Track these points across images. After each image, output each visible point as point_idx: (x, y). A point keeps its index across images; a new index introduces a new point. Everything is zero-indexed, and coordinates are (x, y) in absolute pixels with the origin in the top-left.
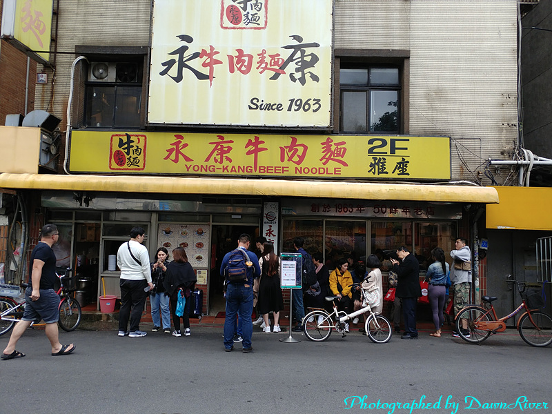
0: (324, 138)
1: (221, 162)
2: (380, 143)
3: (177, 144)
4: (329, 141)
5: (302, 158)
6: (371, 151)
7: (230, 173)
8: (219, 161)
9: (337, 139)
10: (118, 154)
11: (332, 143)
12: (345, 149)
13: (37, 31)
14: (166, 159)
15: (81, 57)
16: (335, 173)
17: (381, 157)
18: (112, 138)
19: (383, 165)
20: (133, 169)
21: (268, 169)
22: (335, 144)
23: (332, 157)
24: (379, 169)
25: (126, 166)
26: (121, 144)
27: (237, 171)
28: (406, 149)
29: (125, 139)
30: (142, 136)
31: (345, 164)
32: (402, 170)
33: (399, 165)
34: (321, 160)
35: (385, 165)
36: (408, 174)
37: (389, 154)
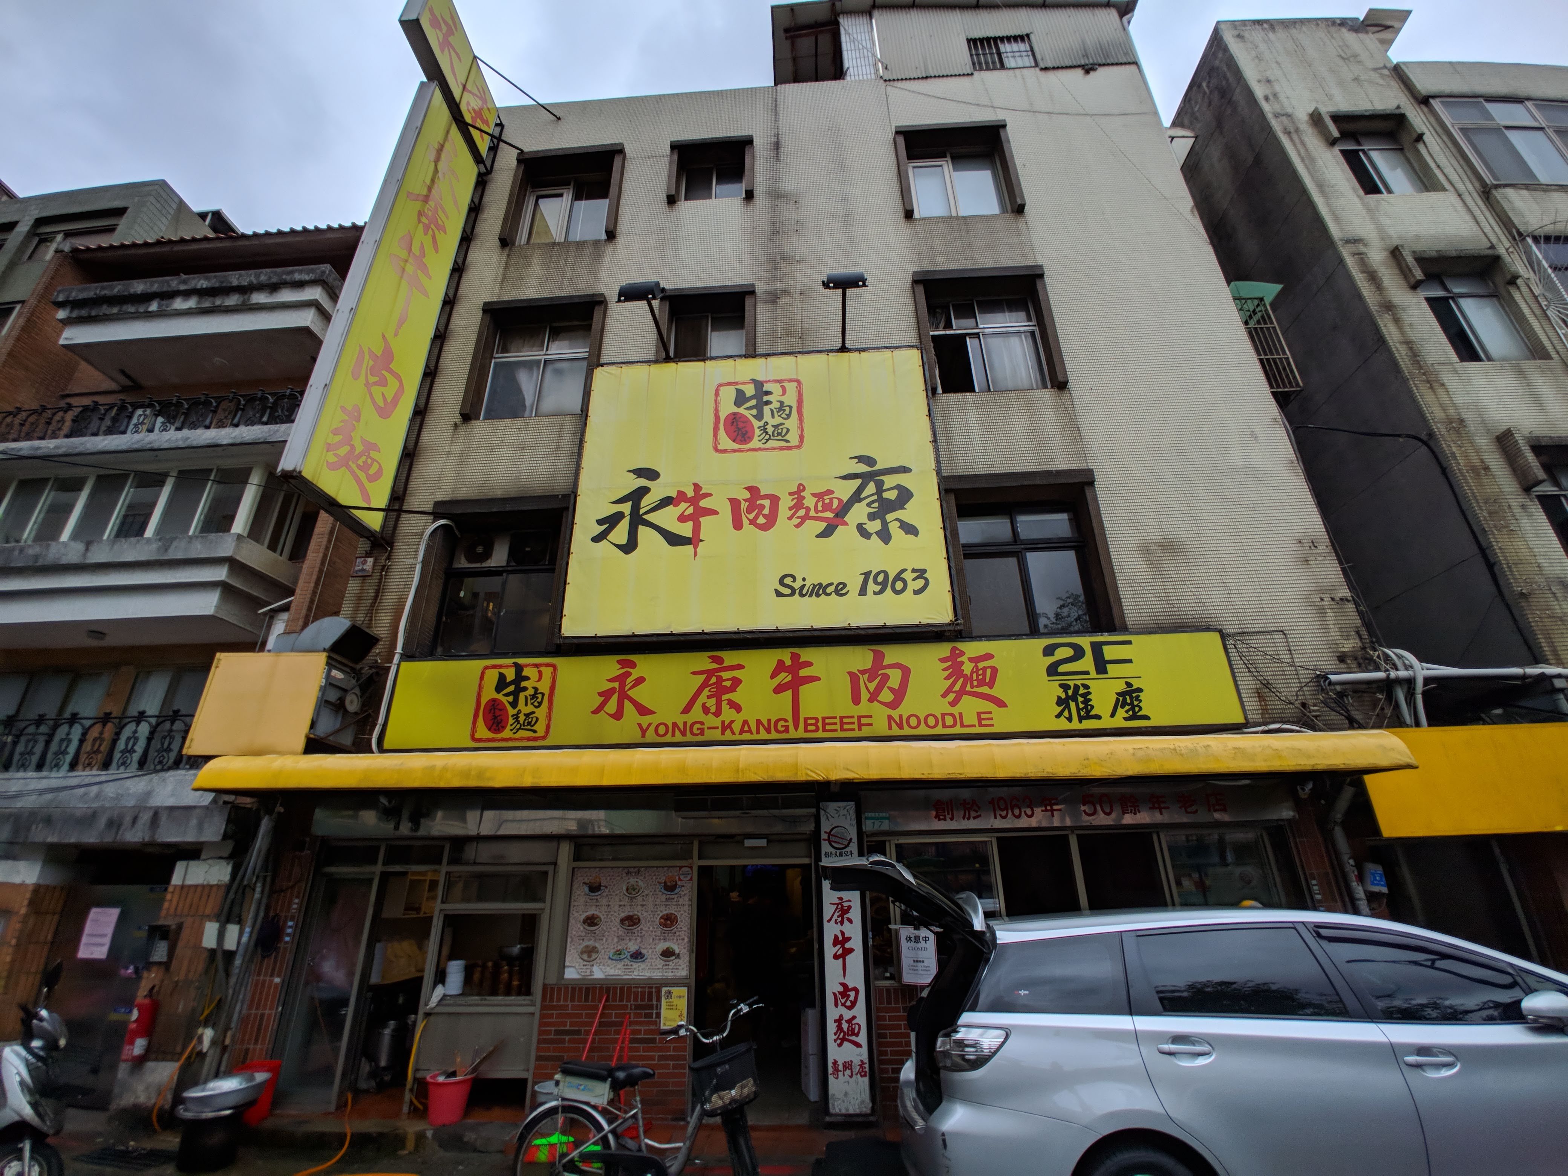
0: (944, 649)
1: (718, 713)
2: (1068, 652)
3: (621, 679)
4: (956, 653)
5: (900, 694)
6: (1052, 670)
7: (737, 737)
8: (713, 709)
9: (972, 649)
10: (494, 705)
11: (964, 659)
12: (994, 670)
13: (362, 475)
14: (596, 712)
15: (442, 522)
16: (981, 725)
17: (1079, 683)
18: (483, 674)
19: (1086, 701)
20: (522, 739)
21: (824, 724)
22: (971, 660)
23: (968, 688)
24: (1078, 710)
25: (507, 733)
26: (502, 684)
27: (754, 729)
28: (1129, 661)
29: (510, 675)
30: (547, 665)
31: (1000, 703)
32: (1133, 709)
33: (1121, 699)
34: (944, 696)
35: (1090, 700)
36: (1147, 718)
37: (1093, 673)
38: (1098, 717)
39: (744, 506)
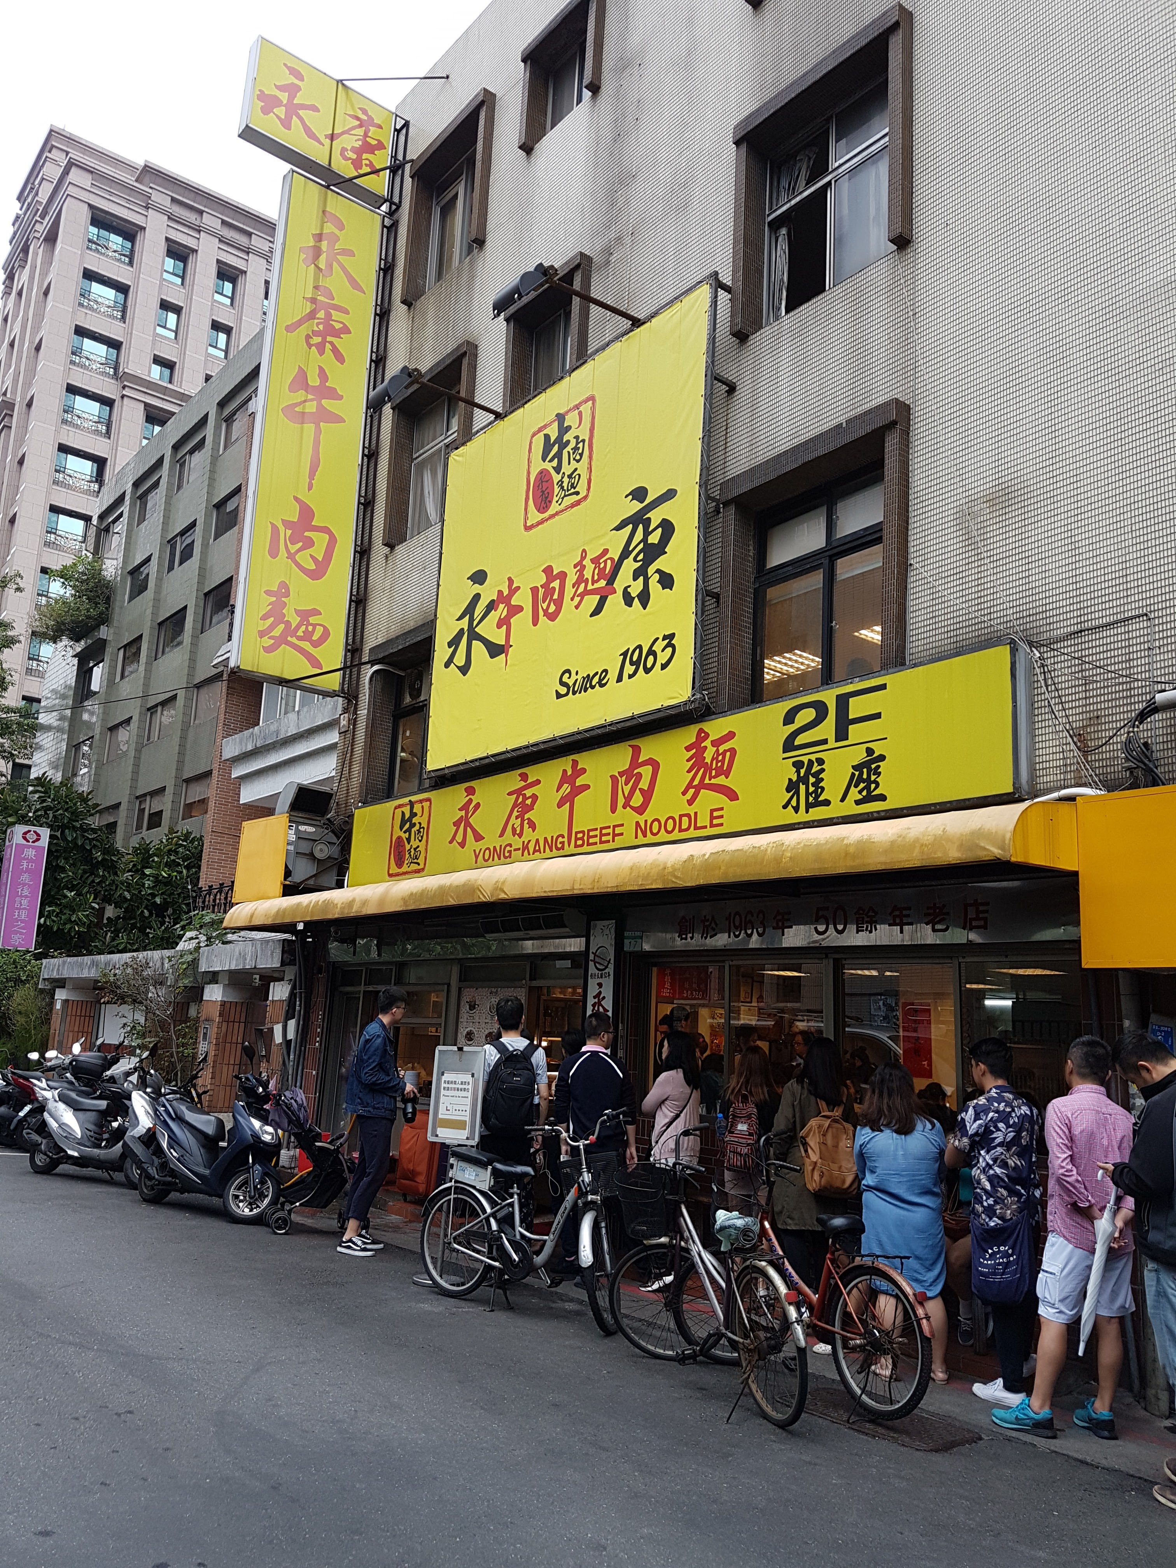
0: (692, 734)
1: (520, 835)
2: (809, 715)
3: (465, 807)
4: (702, 736)
5: (648, 795)
6: (789, 745)
8: (518, 830)
9: (717, 727)
10: (399, 842)
11: (708, 743)
12: (733, 751)
13: (305, 645)
14: (451, 841)
15: (376, 668)
16: (712, 826)
17: (813, 757)
18: (394, 813)
19: (818, 782)
20: (413, 871)
21: (589, 837)
22: (713, 743)
23: (707, 781)
24: (808, 794)
25: (405, 867)
26: (403, 821)
28: (878, 716)
30: (425, 800)
31: (732, 796)
32: (867, 788)
33: (857, 773)
34: (684, 793)
35: (822, 780)
36: (883, 798)
37: (832, 743)
38: (827, 803)
39: (541, 591)
